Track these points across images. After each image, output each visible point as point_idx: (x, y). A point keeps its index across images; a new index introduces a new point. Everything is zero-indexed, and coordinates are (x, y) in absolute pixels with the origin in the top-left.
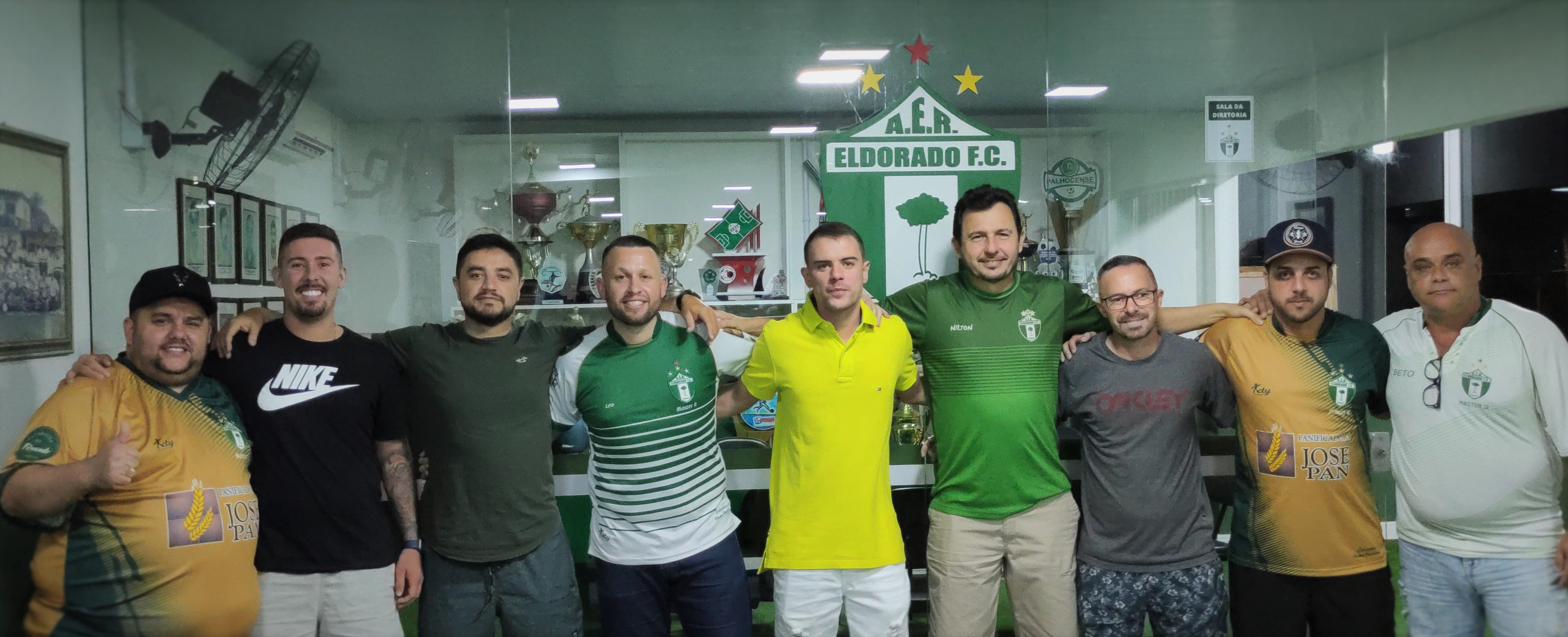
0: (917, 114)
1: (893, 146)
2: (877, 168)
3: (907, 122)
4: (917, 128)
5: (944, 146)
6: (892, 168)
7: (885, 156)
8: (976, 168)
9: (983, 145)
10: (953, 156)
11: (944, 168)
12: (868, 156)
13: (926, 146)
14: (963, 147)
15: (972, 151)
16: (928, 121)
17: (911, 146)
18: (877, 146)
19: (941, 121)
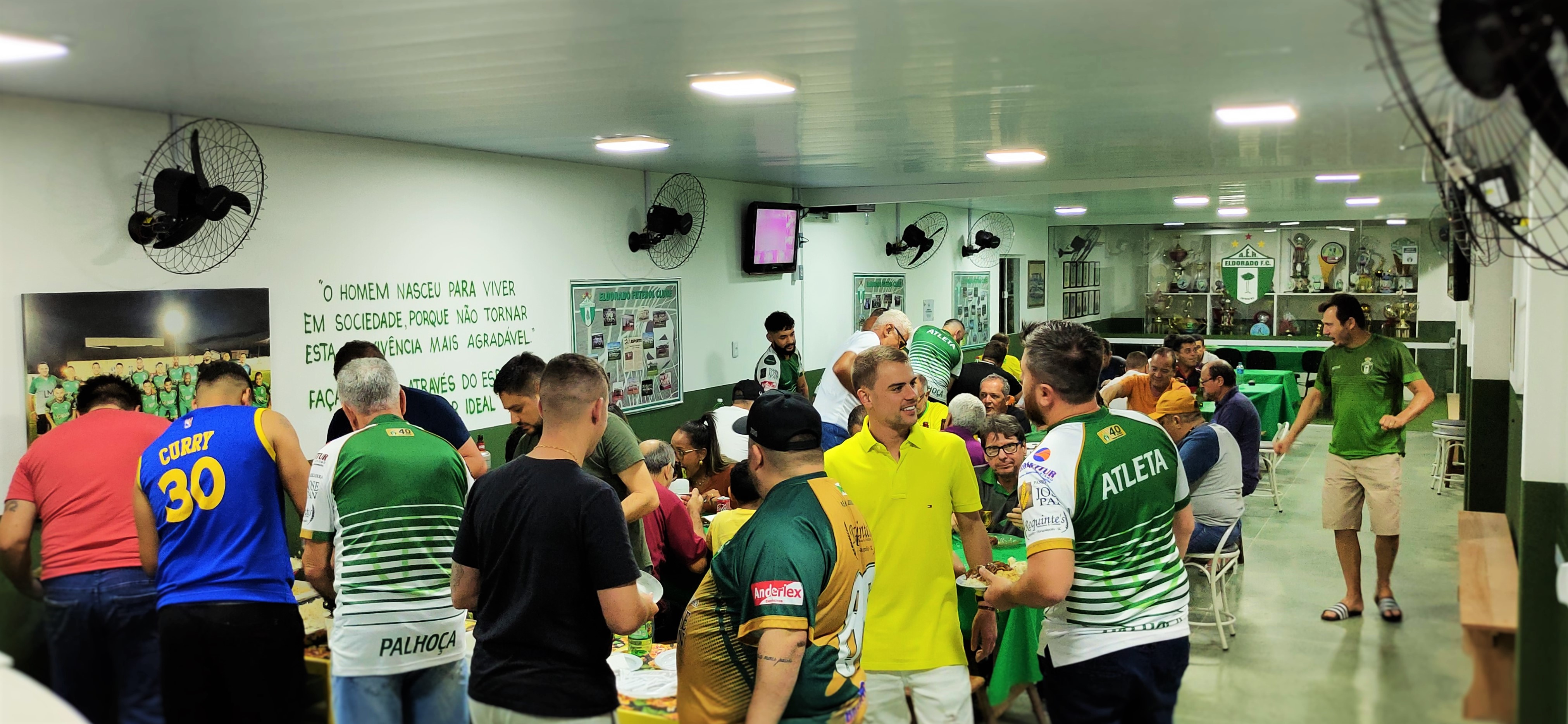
0: (1247, 253)
1: (1240, 260)
2: (1236, 266)
3: (1244, 254)
4: (1247, 256)
5: (1254, 260)
6: (1240, 266)
7: (1238, 263)
8: (1263, 266)
9: (1265, 260)
10: (1257, 263)
11: (1254, 266)
12: (1234, 263)
13: (1249, 260)
14: (1260, 261)
15: (1262, 263)
16: (1250, 254)
17: (1245, 261)
18: (1236, 260)
19: (1254, 254)
